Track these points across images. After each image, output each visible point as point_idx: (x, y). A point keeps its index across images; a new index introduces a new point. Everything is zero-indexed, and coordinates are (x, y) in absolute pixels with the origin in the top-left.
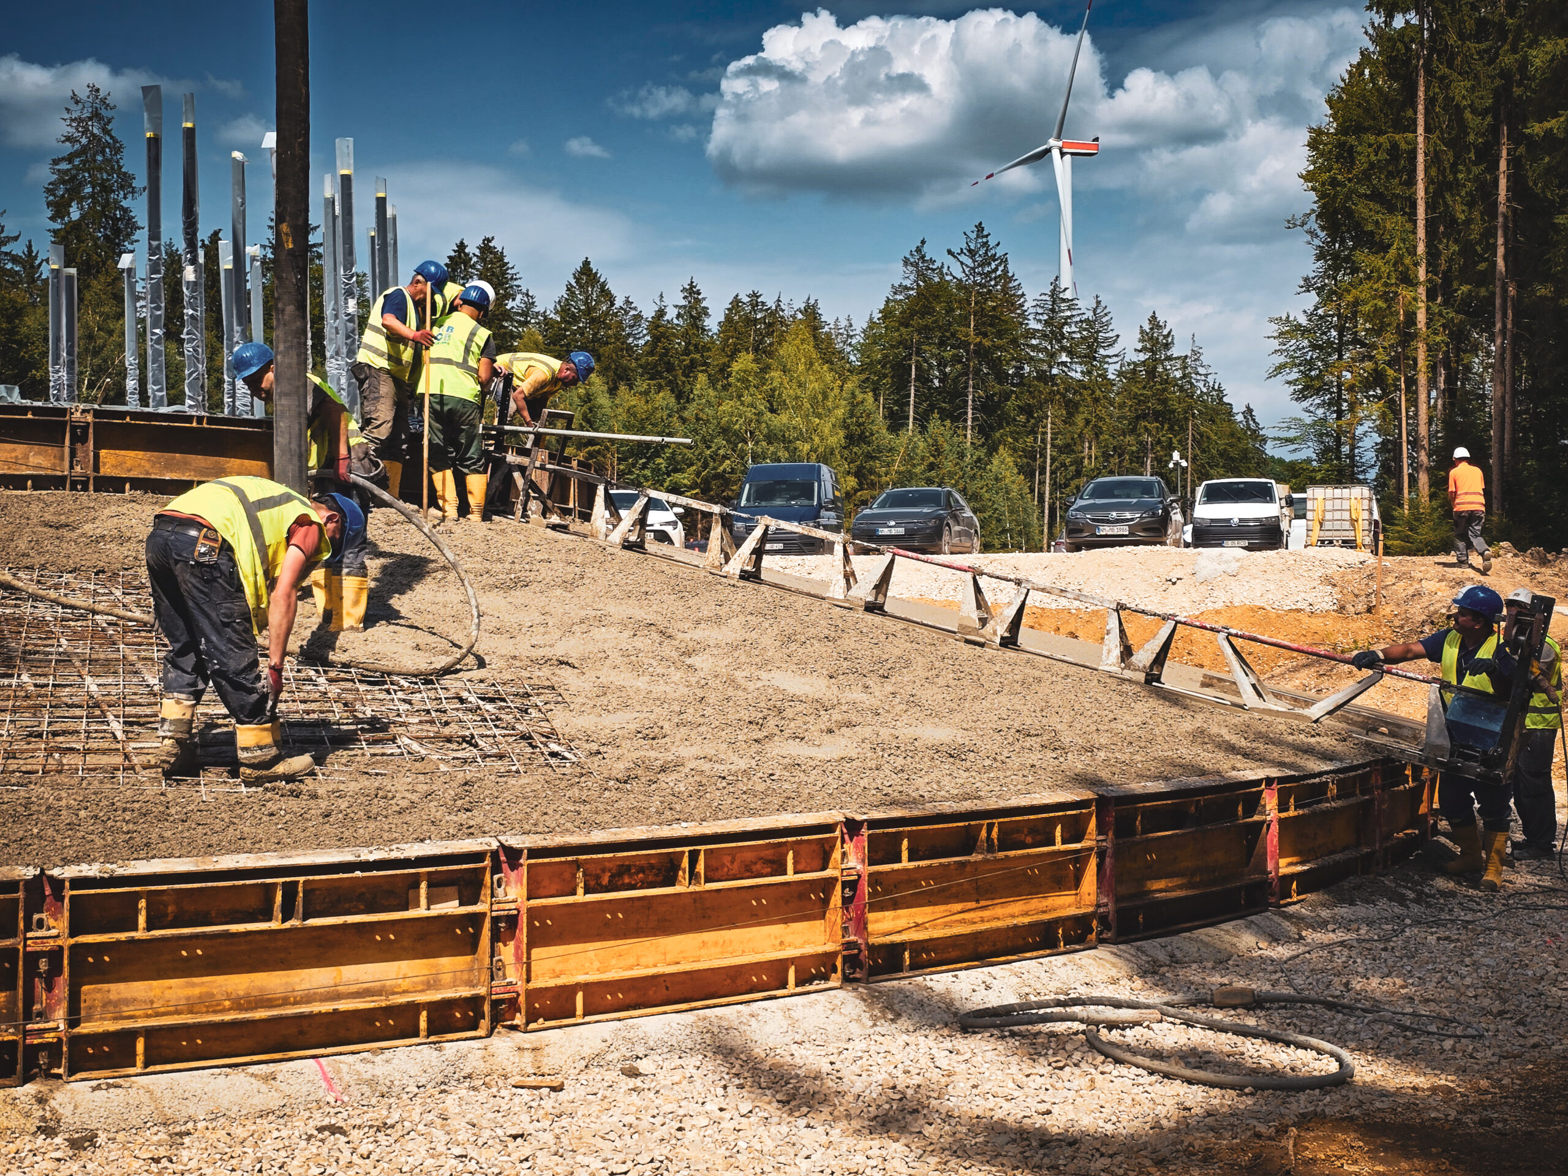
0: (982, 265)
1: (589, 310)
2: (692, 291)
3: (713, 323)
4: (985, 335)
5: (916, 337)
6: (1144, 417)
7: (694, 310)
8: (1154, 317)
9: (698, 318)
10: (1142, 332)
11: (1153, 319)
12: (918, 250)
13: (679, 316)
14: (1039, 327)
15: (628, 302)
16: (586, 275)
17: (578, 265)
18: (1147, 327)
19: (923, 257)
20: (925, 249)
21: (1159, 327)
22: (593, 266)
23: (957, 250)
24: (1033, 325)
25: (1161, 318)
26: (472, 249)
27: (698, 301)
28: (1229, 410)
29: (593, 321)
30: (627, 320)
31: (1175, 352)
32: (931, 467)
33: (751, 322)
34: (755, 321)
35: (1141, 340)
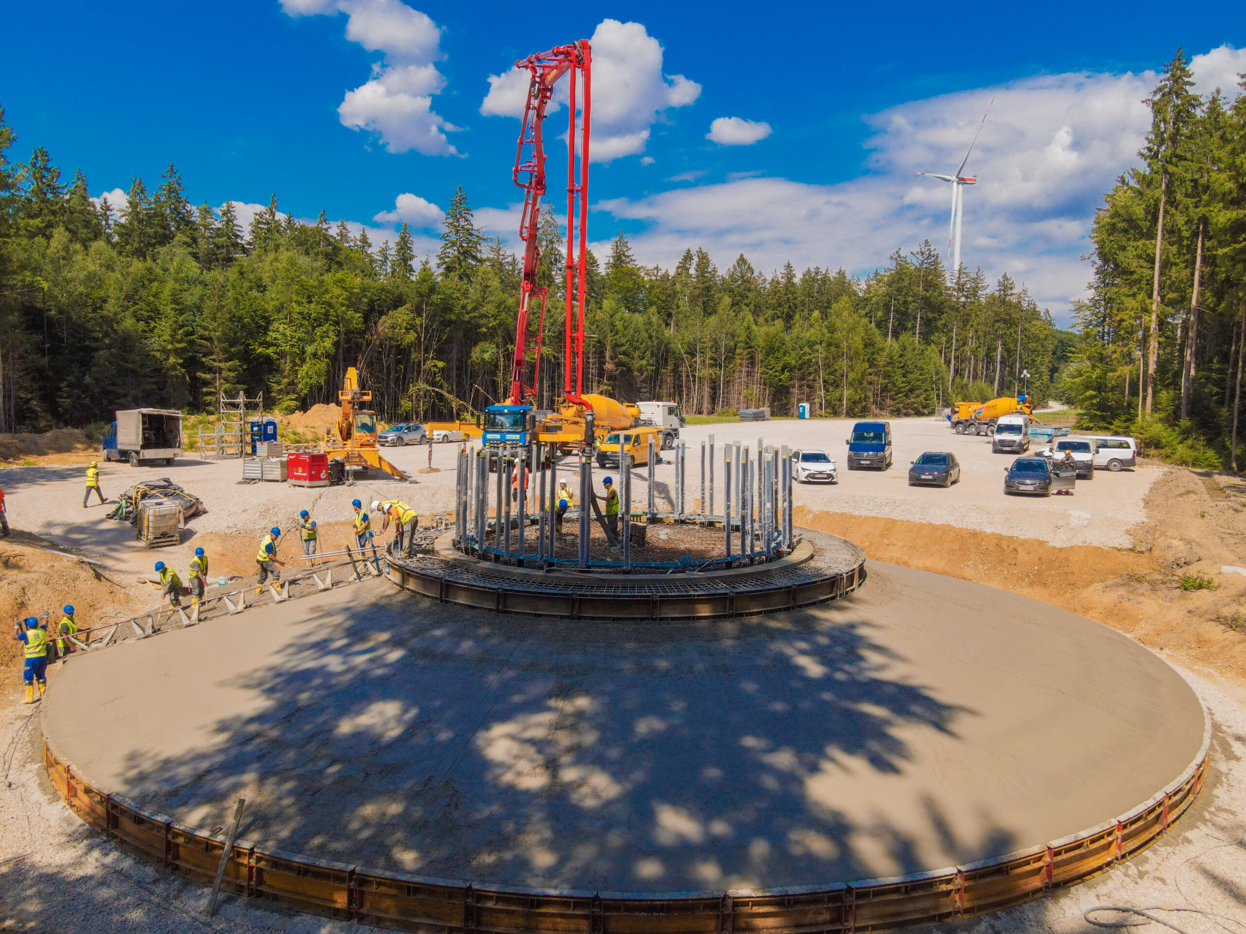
0: (927, 259)
1: (742, 277)
2: (789, 267)
3: (797, 280)
4: (927, 291)
5: (895, 292)
6: (998, 321)
7: (790, 276)
8: (1005, 275)
9: (792, 278)
10: (999, 282)
11: (1005, 276)
12: (897, 252)
13: (782, 278)
14: (953, 285)
15: (760, 273)
16: (742, 261)
17: (738, 257)
18: (1001, 280)
19: (899, 256)
20: (900, 252)
21: (1007, 279)
22: (744, 257)
23: (915, 252)
24: (949, 284)
25: (1008, 276)
27: (791, 271)
28: (1039, 313)
29: (744, 281)
30: (760, 281)
31: (1014, 291)
32: (901, 356)
33: (814, 280)
34: (818, 280)
35: (999, 286)
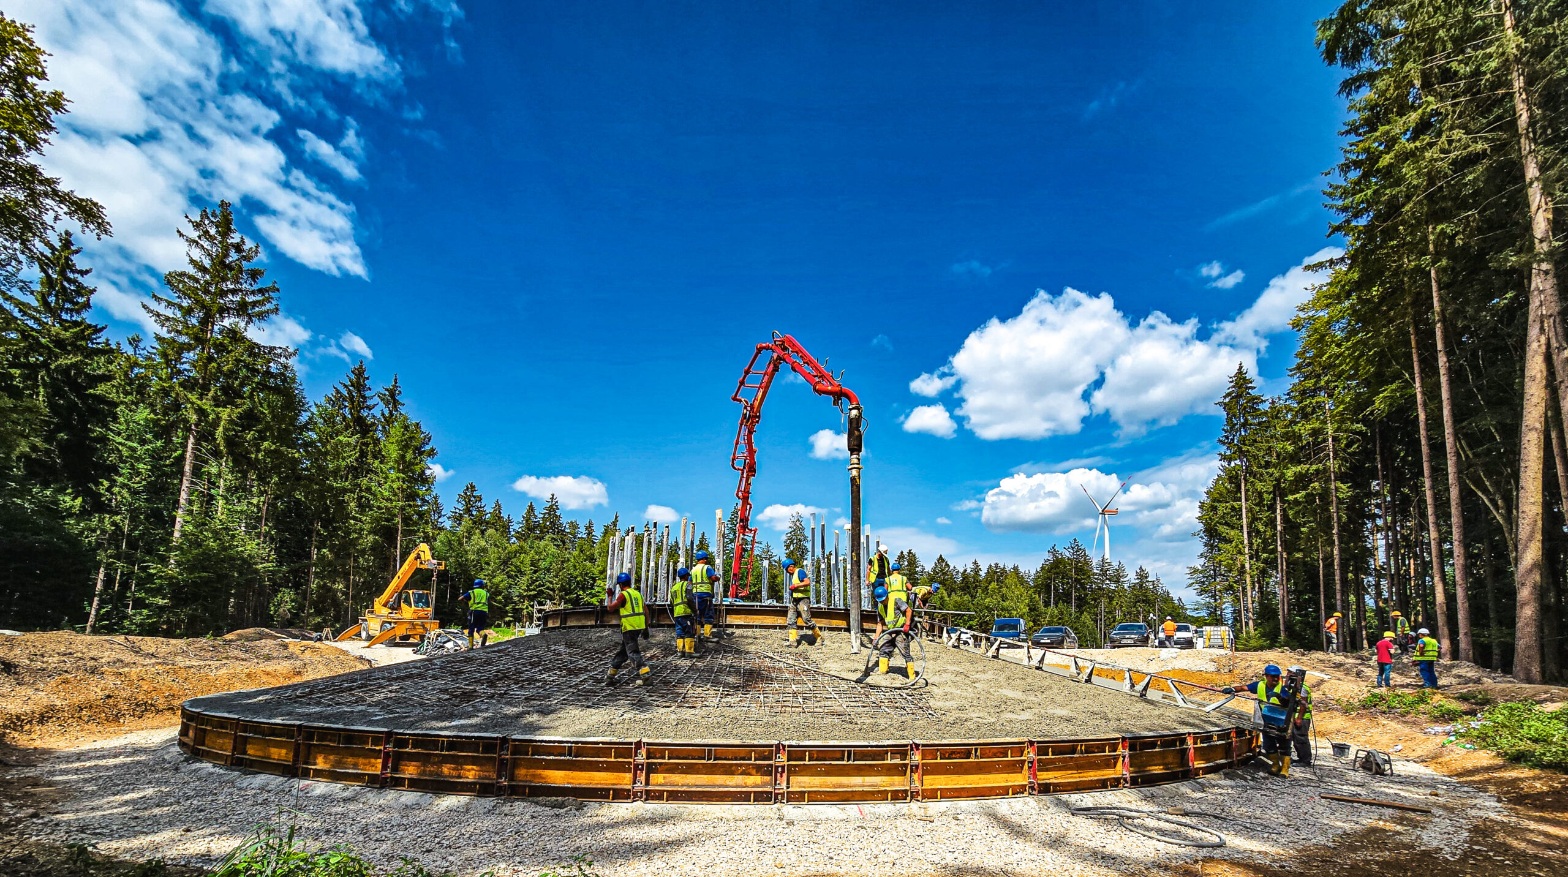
0: (1076, 552)
1: (942, 571)
3: (983, 573)
4: (1078, 575)
5: (1053, 576)
6: (1139, 602)
7: (976, 570)
9: (978, 572)
10: (1137, 573)
11: (1141, 568)
12: (1053, 548)
13: (971, 571)
14: (1098, 572)
15: (954, 568)
16: (941, 560)
18: (1139, 571)
19: (1055, 550)
21: (1143, 571)
22: (944, 557)
23: (1067, 548)
25: (1144, 568)
26: (905, 553)
27: (978, 566)
30: (954, 573)
31: (1150, 579)
32: (1060, 619)
34: (997, 572)
35: (1137, 576)
